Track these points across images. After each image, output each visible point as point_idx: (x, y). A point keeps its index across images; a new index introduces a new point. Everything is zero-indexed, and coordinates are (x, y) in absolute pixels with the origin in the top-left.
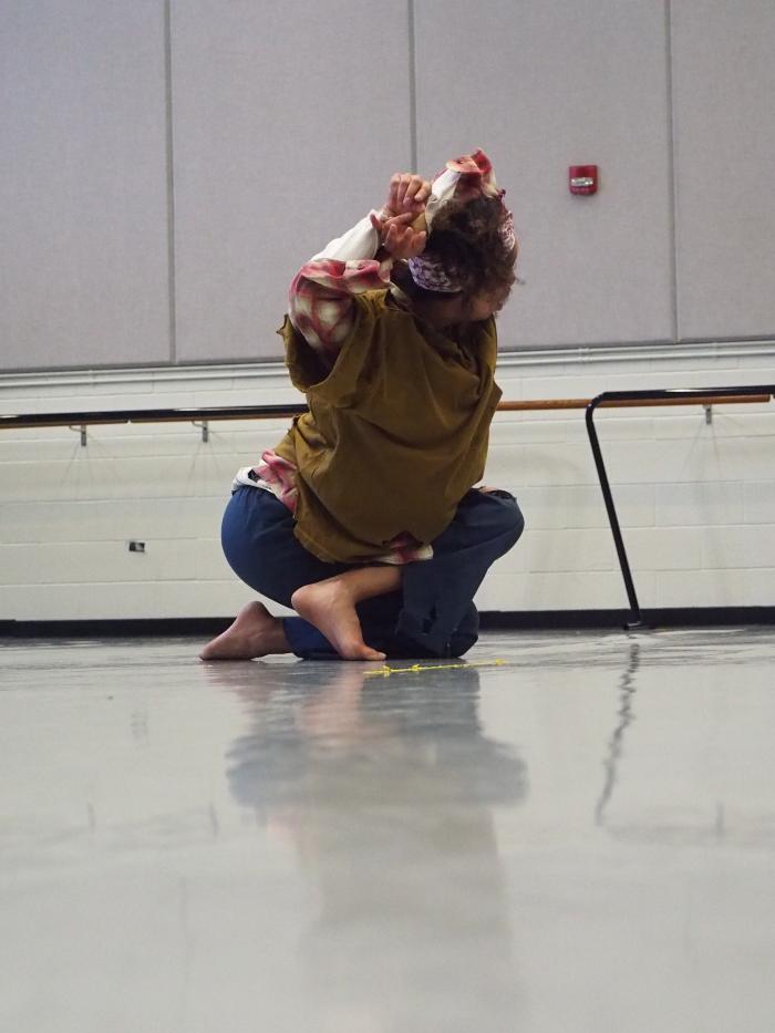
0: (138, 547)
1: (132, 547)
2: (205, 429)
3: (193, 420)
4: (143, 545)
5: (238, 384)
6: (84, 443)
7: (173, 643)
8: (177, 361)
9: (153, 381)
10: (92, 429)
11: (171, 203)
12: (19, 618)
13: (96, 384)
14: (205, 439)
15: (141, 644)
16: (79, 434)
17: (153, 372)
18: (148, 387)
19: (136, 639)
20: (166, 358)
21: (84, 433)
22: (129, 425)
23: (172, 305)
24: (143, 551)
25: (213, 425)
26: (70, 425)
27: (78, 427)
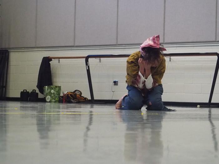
2: (170, 58)
5: (178, 48)
8: (165, 42)
11: (165, 6)
14: (170, 61)
23: (164, 30)
25: (172, 57)
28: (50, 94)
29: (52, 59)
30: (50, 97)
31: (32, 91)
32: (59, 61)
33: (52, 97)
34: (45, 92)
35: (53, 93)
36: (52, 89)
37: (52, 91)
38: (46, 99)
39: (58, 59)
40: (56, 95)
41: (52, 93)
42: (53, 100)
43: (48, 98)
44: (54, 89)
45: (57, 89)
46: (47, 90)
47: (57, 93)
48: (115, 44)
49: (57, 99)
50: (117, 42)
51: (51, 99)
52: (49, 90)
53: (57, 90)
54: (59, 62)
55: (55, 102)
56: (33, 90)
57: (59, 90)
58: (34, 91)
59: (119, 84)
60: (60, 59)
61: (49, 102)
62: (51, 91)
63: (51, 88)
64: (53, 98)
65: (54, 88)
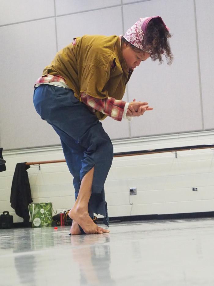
0: (195, 189)
1: (193, 189)
3: (211, 148)
4: (197, 189)
6: (176, 157)
7: (208, 220)
8: (205, 129)
9: (197, 136)
10: (179, 152)
12: (159, 214)
13: (179, 138)
15: (198, 220)
16: (175, 154)
17: (197, 133)
18: (196, 138)
19: (196, 219)
20: (201, 129)
21: (176, 154)
22: (191, 151)
23: (202, 111)
24: (197, 190)
26: (172, 151)
27: (174, 152)
28: (39, 216)
29: (30, 166)
30: (39, 219)
31: (2, 214)
32: (40, 167)
33: (42, 219)
34: (31, 213)
35: (44, 213)
36: (42, 207)
37: (42, 211)
38: (34, 223)
39: (38, 165)
40: (48, 216)
41: (42, 214)
42: (45, 224)
43: (37, 221)
44: (44, 207)
45: (48, 207)
46: (34, 210)
47: (49, 214)
48: (128, 136)
49: (49, 222)
50: (130, 134)
51: (41, 223)
52: (37, 210)
53: (49, 209)
54: (40, 169)
55: (48, 226)
56: (4, 213)
57: (51, 209)
58: (6, 213)
59: (138, 192)
60: (41, 165)
61: (39, 227)
62: (40, 210)
63: (40, 207)
64: (43, 221)
65: (44, 205)
